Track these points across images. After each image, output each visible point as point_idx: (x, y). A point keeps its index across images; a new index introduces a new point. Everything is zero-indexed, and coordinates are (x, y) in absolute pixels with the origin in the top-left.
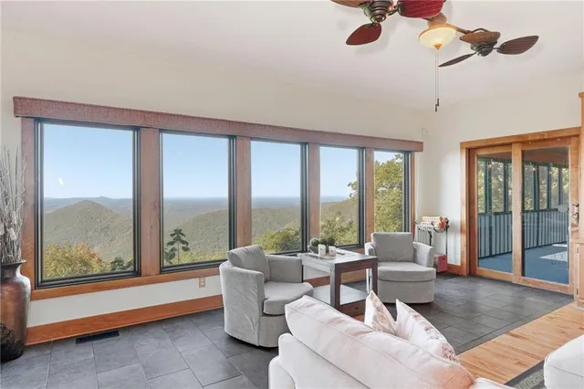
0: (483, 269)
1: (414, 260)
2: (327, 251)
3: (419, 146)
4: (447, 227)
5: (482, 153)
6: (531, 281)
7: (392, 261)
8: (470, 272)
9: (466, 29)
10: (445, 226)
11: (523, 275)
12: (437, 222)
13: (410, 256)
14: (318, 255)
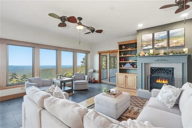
0: (103, 81)
1: (84, 79)
2: (60, 78)
3: (89, 52)
4: (95, 72)
5: (102, 54)
6: (111, 83)
7: (79, 80)
8: (100, 82)
9: (88, 26)
10: (94, 71)
11: (110, 81)
12: (92, 70)
13: (83, 78)
14: (58, 79)
